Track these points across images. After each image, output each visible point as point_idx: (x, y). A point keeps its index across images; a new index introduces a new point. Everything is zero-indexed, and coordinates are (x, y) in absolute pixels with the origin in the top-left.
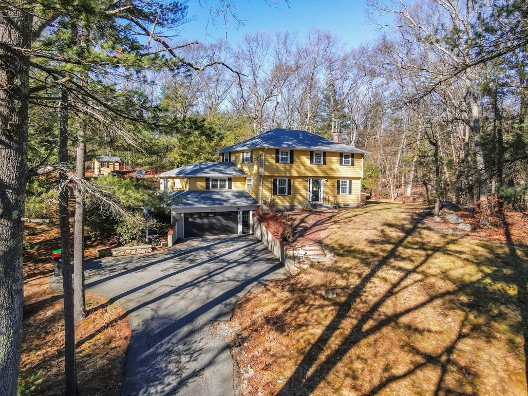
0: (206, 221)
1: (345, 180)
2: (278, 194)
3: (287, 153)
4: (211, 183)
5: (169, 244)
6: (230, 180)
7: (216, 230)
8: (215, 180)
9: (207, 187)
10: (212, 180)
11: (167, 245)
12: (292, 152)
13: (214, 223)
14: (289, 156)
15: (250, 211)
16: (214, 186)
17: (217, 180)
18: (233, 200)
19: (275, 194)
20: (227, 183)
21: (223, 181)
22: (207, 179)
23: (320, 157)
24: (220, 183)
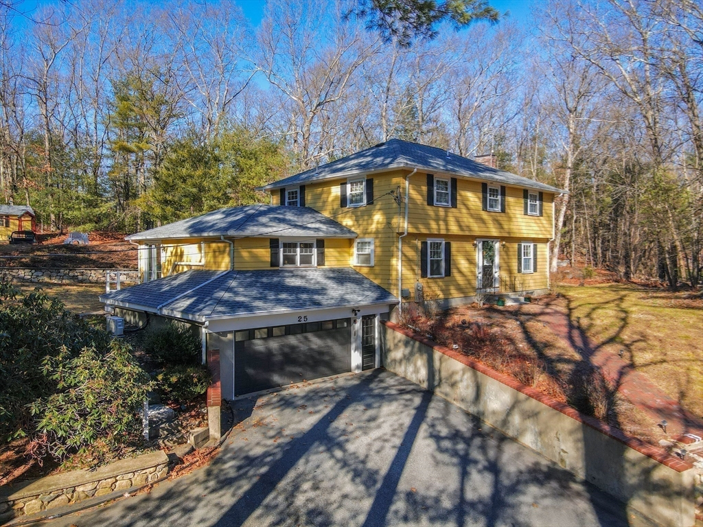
0: (274, 345)
1: (528, 244)
2: (429, 276)
3: (446, 183)
4: (282, 250)
5: (212, 432)
6: (321, 243)
7: (300, 364)
8: (290, 245)
9: (274, 262)
10: (285, 245)
11: (206, 437)
12: (454, 181)
13: (293, 348)
14: (449, 191)
15: (374, 316)
16: (290, 260)
17: (295, 246)
18: (335, 291)
19: (424, 275)
20: (315, 250)
21: (307, 246)
22: (274, 243)
23: (497, 195)
24: (301, 252)
